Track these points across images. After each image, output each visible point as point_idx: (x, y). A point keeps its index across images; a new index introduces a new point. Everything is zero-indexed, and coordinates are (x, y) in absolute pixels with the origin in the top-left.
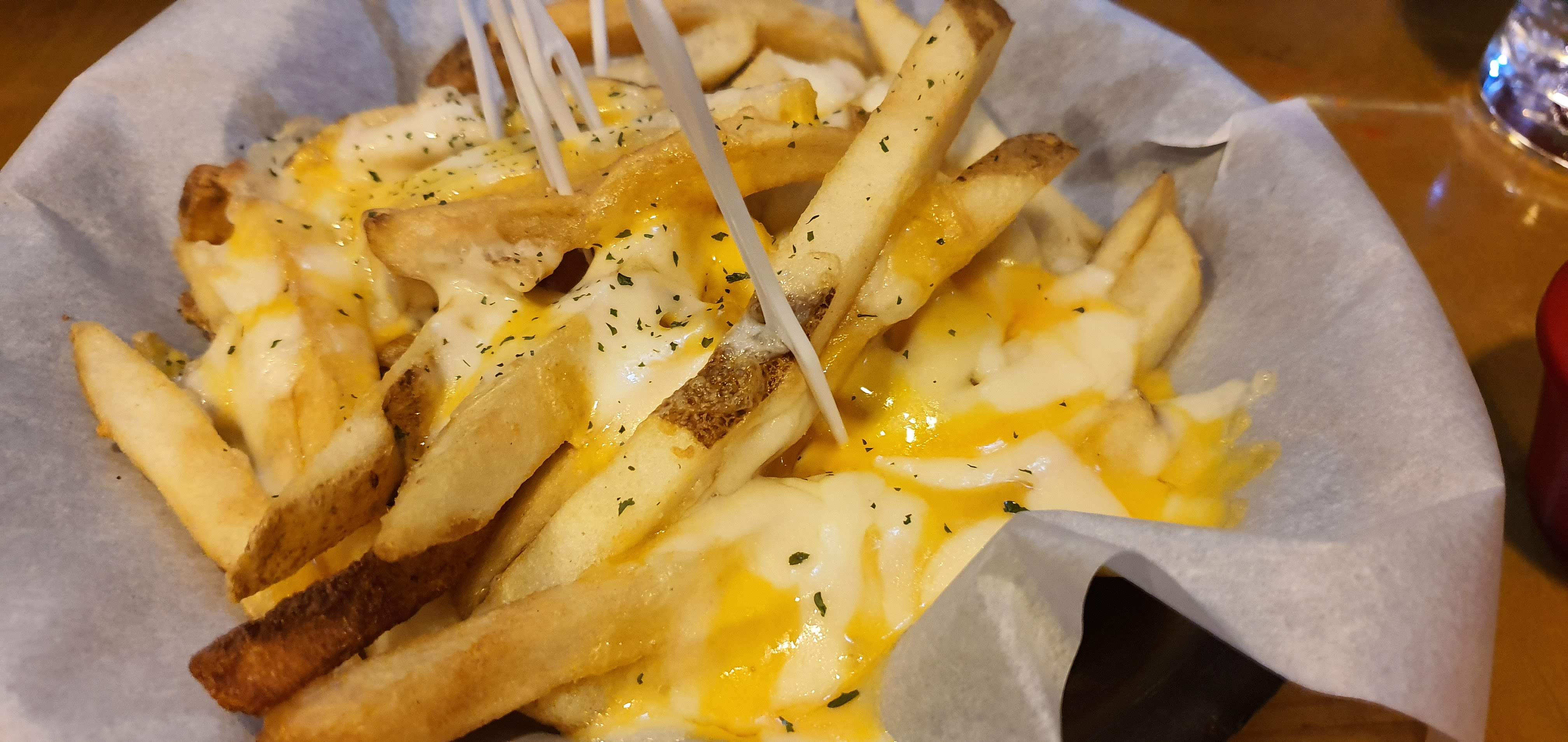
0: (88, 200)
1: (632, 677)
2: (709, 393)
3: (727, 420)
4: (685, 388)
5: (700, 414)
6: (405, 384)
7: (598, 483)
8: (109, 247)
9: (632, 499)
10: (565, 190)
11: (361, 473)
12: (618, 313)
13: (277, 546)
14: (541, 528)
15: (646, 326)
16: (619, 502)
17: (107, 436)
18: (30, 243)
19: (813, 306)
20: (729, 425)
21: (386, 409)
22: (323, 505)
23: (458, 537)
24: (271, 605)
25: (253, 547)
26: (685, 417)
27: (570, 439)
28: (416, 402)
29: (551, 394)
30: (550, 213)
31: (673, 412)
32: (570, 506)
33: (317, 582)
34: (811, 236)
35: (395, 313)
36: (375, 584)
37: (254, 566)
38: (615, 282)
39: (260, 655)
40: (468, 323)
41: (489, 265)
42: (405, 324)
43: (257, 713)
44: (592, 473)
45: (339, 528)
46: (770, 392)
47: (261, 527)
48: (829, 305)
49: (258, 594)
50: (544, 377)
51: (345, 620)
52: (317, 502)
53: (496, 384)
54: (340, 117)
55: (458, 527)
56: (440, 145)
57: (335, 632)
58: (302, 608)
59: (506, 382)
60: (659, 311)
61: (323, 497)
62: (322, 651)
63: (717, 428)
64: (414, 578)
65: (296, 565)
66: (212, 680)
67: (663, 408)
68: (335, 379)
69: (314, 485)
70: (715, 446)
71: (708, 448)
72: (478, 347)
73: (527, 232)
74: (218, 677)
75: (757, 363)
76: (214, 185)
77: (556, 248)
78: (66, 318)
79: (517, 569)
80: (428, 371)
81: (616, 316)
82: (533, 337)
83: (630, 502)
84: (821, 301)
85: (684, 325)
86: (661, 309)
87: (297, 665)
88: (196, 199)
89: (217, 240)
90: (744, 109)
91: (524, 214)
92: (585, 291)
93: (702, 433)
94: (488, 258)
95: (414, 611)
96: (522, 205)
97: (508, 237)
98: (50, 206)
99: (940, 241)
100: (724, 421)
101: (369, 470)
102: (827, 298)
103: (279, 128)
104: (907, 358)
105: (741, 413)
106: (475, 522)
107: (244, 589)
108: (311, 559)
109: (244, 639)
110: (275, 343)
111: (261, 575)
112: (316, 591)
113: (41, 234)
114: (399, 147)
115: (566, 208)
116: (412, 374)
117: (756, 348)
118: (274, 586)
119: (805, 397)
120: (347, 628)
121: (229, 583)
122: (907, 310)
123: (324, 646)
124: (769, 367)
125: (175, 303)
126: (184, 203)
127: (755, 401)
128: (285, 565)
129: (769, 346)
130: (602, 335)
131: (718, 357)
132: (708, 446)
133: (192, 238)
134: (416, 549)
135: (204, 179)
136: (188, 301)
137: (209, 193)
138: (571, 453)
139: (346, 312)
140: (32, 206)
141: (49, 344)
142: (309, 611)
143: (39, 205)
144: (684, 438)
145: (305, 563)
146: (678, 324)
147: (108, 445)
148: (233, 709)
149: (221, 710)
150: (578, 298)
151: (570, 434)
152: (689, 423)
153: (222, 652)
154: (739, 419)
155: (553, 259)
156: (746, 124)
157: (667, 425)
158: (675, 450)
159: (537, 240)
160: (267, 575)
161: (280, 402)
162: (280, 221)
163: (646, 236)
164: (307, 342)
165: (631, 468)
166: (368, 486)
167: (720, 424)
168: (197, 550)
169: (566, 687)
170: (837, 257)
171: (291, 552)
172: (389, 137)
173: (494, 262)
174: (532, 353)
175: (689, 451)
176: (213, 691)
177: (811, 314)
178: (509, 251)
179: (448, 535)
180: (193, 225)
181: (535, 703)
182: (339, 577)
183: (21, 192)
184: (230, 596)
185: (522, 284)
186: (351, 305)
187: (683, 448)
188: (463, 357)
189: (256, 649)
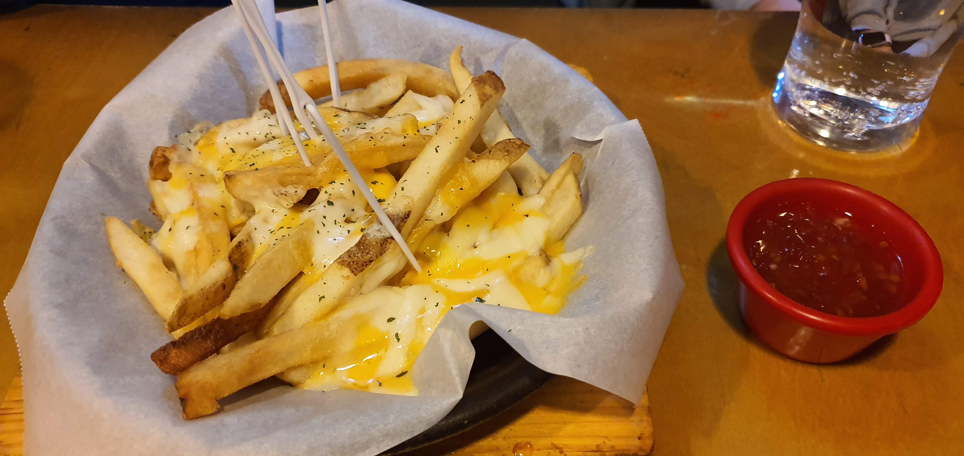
0: (111, 161)
1: (321, 365)
2: (358, 253)
3: (365, 264)
4: (348, 251)
5: (353, 262)
6: (238, 246)
7: (311, 289)
8: (120, 181)
9: (324, 296)
10: (308, 164)
11: (218, 284)
12: (326, 218)
13: (185, 312)
14: (289, 306)
15: (339, 223)
16: (319, 297)
17: (121, 266)
18: (88, 182)
19: (402, 218)
20: (366, 266)
21: (230, 258)
22: (203, 296)
23: (253, 310)
24: (181, 335)
25: (175, 313)
26: (347, 263)
27: (303, 271)
28: (242, 254)
29: (295, 252)
30: (300, 174)
31: (343, 261)
32: (301, 298)
33: (198, 327)
34: (403, 189)
35: (239, 213)
36: (221, 328)
37: (176, 320)
38: (326, 204)
39: (176, 353)
40: (265, 221)
41: (275, 196)
42: (243, 218)
43: (175, 374)
44: (311, 284)
45: (209, 305)
46: (384, 253)
47: (178, 305)
48: (409, 217)
49: (178, 330)
50: (292, 245)
51: (208, 340)
52: (200, 296)
53: (273, 248)
54: (219, 123)
55: (253, 306)
56: (261, 138)
57: (204, 345)
58: (192, 336)
59: (277, 247)
60: (344, 216)
61: (203, 294)
62: (199, 352)
63: (360, 267)
64: (237, 325)
65: (192, 320)
66: (159, 362)
67: (338, 259)
68: (212, 243)
69: (200, 289)
70: (359, 275)
71: (355, 276)
72: (269, 231)
73: (291, 182)
74: (160, 361)
75: (378, 241)
76: (164, 156)
77: (303, 189)
78: (103, 214)
79: (280, 323)
80: (248, 241)
81: (326, 219)
82: (291, 228)
83: (323, 297)
84: (405, 215)
85: (354, 222)
86: (346, 215)
87: (190, 357)
88: (156, 162)
89: (166, 180)
90: (386, 129)
91: (290, 175)
92: (313, 208)
93: (353, 269)
94: (274, 193)
95: (236, 338)
96: (289, 171)
97: (284, 185)
98: (95, 164)
99: (461, 189)
100: (363, 265)
101: (222, 282)
102: (408, 215)
103: (193, 126)
104: (449, 236)
105: (371, 261)
106: (261, 304)
107: (172, 329)
108: (199, 317)
109: (170, 348)
110: (187, 228)
111: (178, 323)
112: (199, 329)
113: (92, 178)
114: (243, 138)
115: (308, 172)
116: (242, 243)
117: (378, 235)
118: (184, 327)
119: (401, 255)
120: (209, 344)
121: (166, 327)
122: (447, 217)
123: (200, 350)
124: (384, 242)
125: (148, 206)
126: (151, 163)
127: (377, 256)
128: (188, 320)
129: (383, 234)
130: (319, 227)
131: (363, 238)
132: (356, 275)
133: (155, 178)
134: (236, 315)
135: (160, 153)
136: (153, 206)
137: (162, 160)
138: (303, 276)
139: (217, 214)
140: (88, 165)
141: (96, 226)
142: (195, 337)
143: (92, 165)
144: (346, 271)
145: (196, 319)
146: (352, 222)
147: (121, 269)
148: (166, 373)
149: (163, 373)
150: (310, 211)
151: (303, 269)
152: (349, 265)
153: (162, 352)
154: (370, 263)
155: (302, 193)
156: (385, 135)
157: (340, 266)
158: (342, 276)
159: (295, 185)
160: (181, 324)
161: (189, 253)
162: (191, 174)
163: (341, 184)
164: (200, 228)
165: (325, 283)
166: (222, 288)
167: (361, 266)
168: (155, 312)
169: (294, 368)
170: (412, 198)
171: (190, 315)
172: (239, 133)
173: (277, 195)
174: (289, 235)
175: (348, 277)
176: (159, 366)
177: (401, 220)
178: (283, 190)
179: (249, 309)
180: (155, 173)
181: (282, 373)
182: (207, 325)
183: (83, 159)
184: (167, 331)
185: (287, 205)
186: (219, 210)
187: (346, 276)
188: (263, 235)
189: (175, 351)
